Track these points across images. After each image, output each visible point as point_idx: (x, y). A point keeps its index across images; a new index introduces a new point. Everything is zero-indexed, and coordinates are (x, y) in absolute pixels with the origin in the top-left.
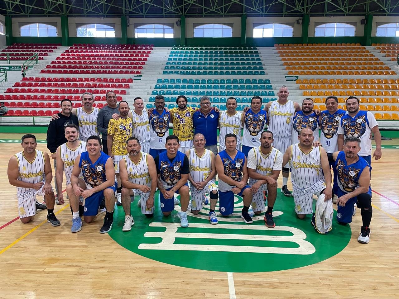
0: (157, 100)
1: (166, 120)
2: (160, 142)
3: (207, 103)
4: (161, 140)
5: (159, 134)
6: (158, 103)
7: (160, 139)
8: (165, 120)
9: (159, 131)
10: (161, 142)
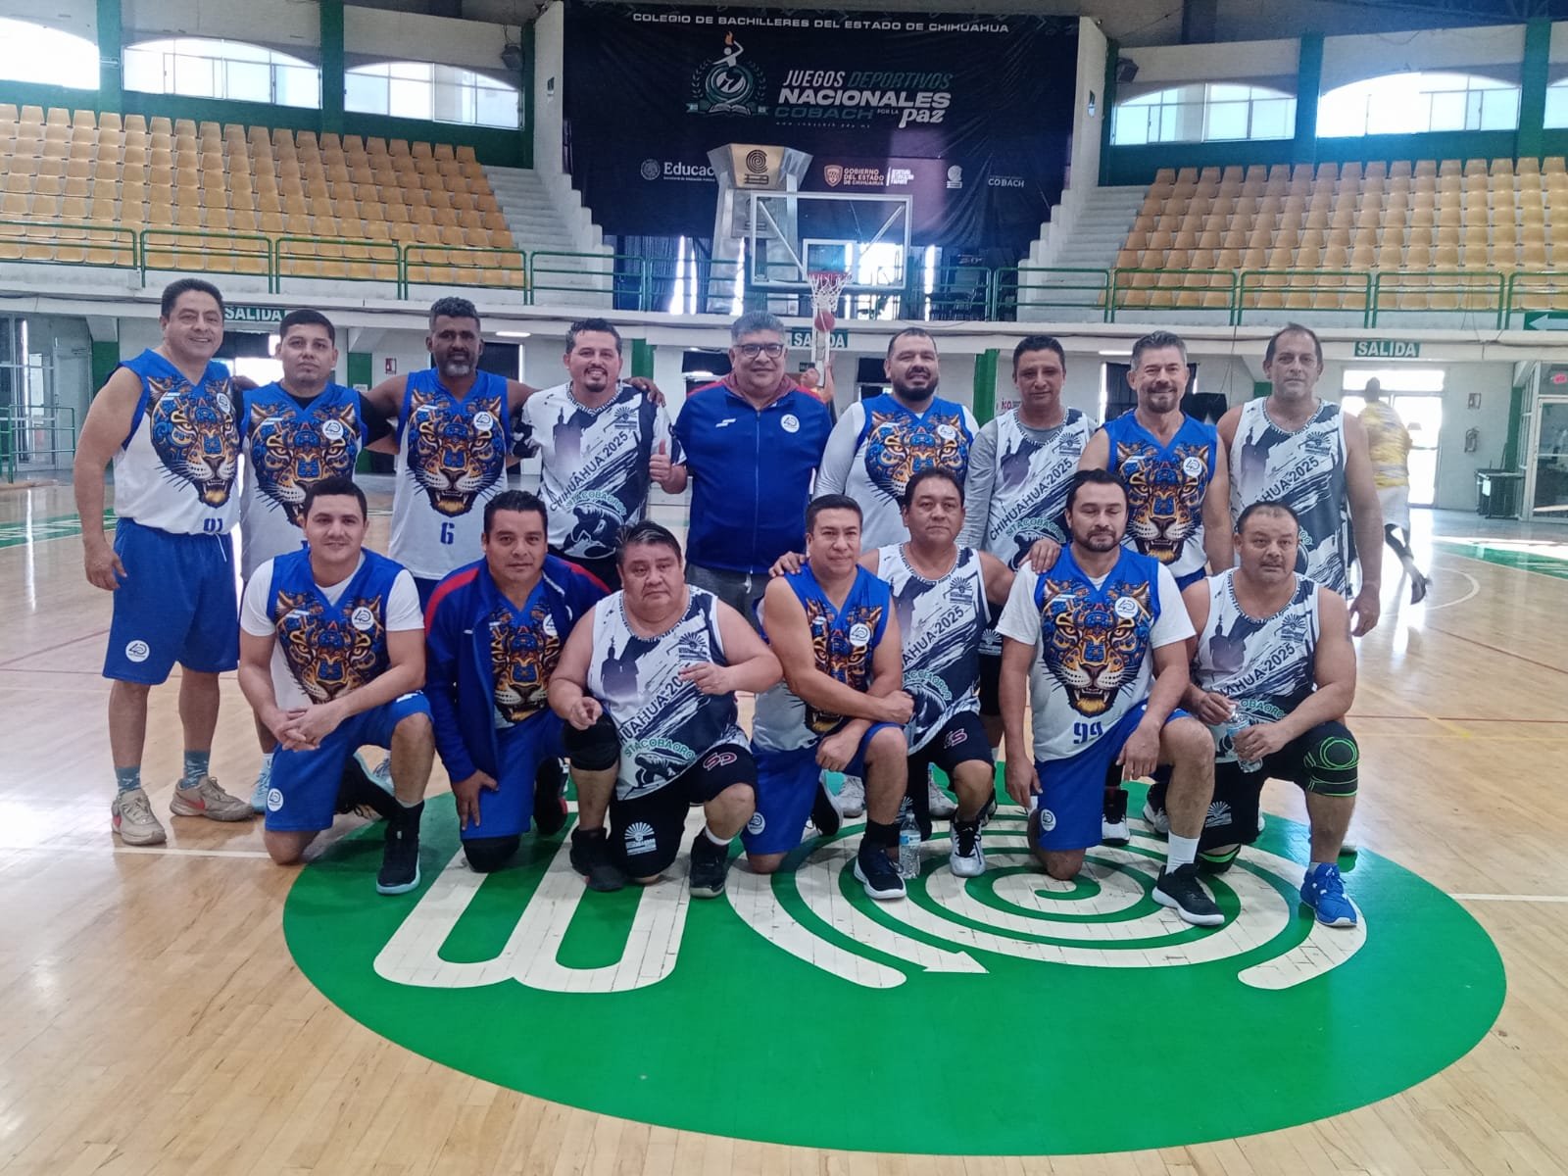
0: (442, 318)
1: (487, 429)
2: (443, 540)
3: (769, 347)
4: (448, 530)
5: (442, 498)
6: (448, 335)
7: (445, 525)
8: (475, 430)
9: (443, 483)
10: (450, 542)
